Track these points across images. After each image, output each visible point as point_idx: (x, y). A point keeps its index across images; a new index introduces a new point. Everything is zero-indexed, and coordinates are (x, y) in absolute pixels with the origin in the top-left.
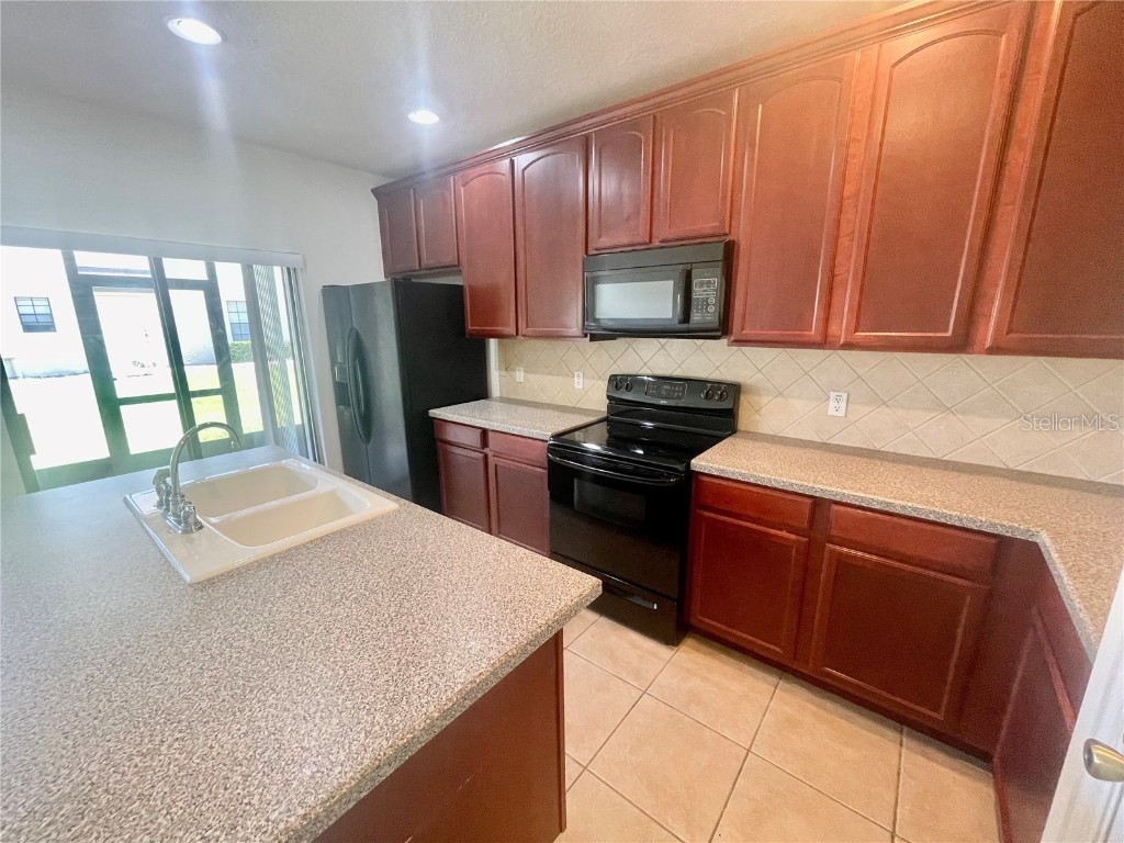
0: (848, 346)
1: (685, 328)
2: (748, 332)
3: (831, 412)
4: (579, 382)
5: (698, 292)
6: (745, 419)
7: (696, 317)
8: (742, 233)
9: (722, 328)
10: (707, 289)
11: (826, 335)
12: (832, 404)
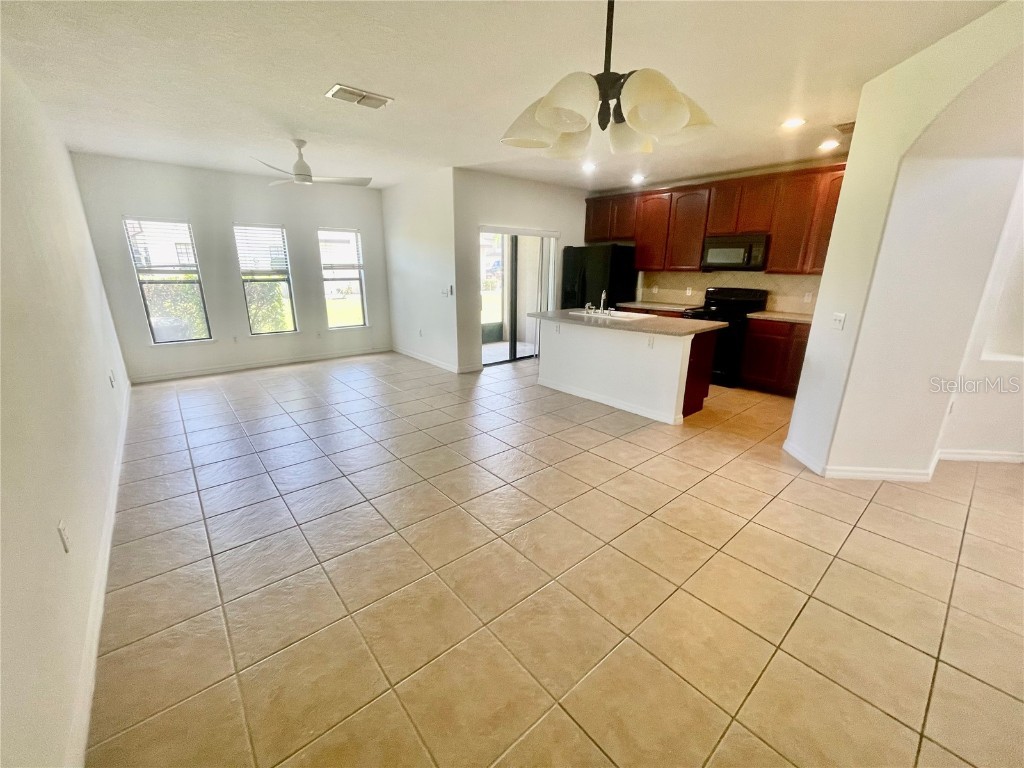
0: (809, 274)
1: (746, 266)
2: (774, 269)
3: (806, 301)
4: (689, 292)
5: (754, 253)
6: (769, 305)
7: (753, 262)
8: (773, 232)
9: (763, 267)
10: (758, 254)
11: (802, 269)
12: (806, 297)
